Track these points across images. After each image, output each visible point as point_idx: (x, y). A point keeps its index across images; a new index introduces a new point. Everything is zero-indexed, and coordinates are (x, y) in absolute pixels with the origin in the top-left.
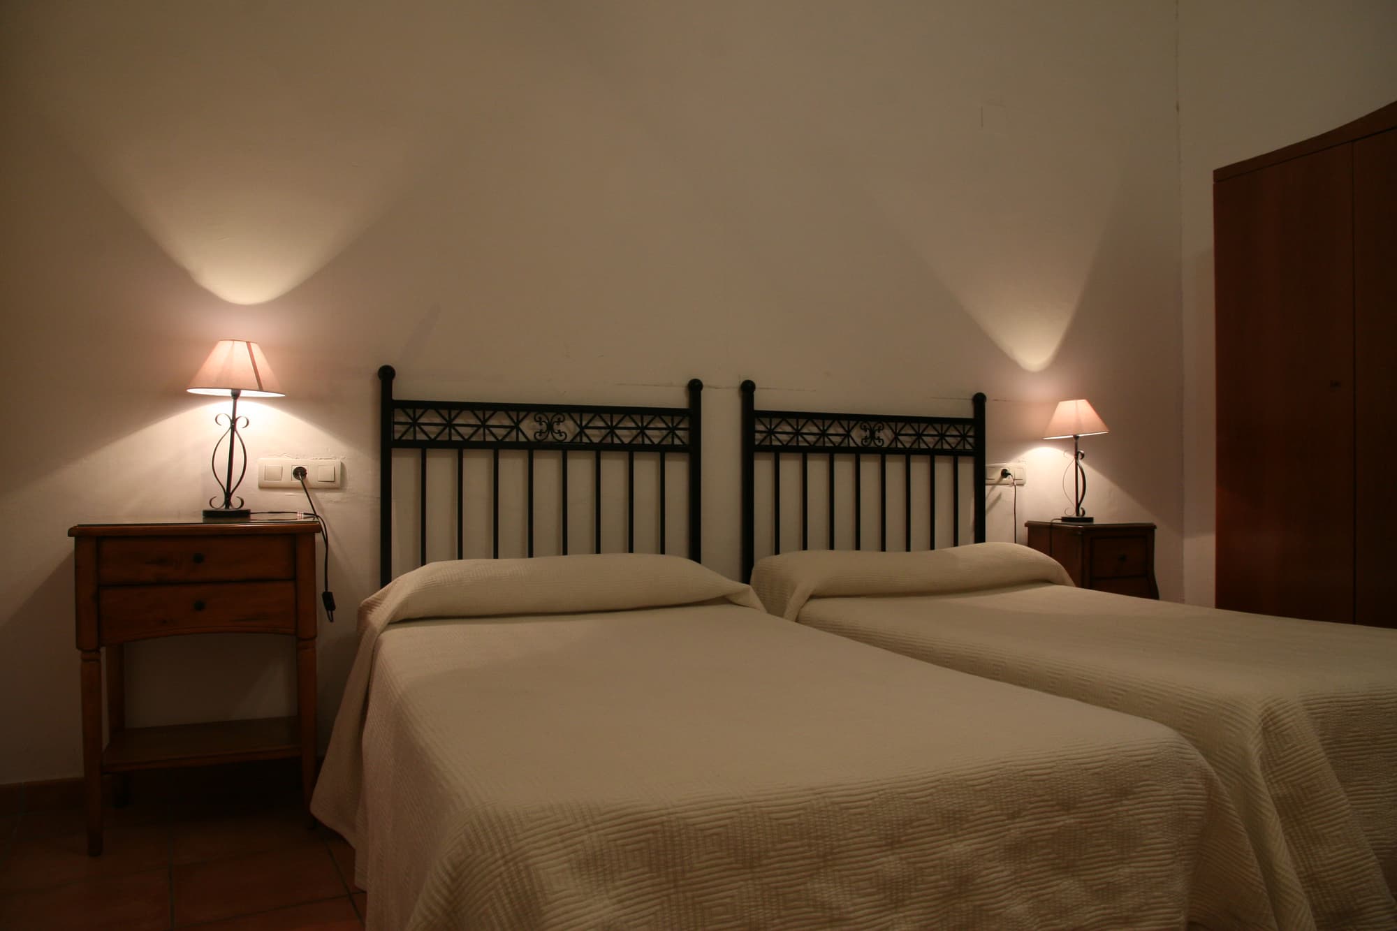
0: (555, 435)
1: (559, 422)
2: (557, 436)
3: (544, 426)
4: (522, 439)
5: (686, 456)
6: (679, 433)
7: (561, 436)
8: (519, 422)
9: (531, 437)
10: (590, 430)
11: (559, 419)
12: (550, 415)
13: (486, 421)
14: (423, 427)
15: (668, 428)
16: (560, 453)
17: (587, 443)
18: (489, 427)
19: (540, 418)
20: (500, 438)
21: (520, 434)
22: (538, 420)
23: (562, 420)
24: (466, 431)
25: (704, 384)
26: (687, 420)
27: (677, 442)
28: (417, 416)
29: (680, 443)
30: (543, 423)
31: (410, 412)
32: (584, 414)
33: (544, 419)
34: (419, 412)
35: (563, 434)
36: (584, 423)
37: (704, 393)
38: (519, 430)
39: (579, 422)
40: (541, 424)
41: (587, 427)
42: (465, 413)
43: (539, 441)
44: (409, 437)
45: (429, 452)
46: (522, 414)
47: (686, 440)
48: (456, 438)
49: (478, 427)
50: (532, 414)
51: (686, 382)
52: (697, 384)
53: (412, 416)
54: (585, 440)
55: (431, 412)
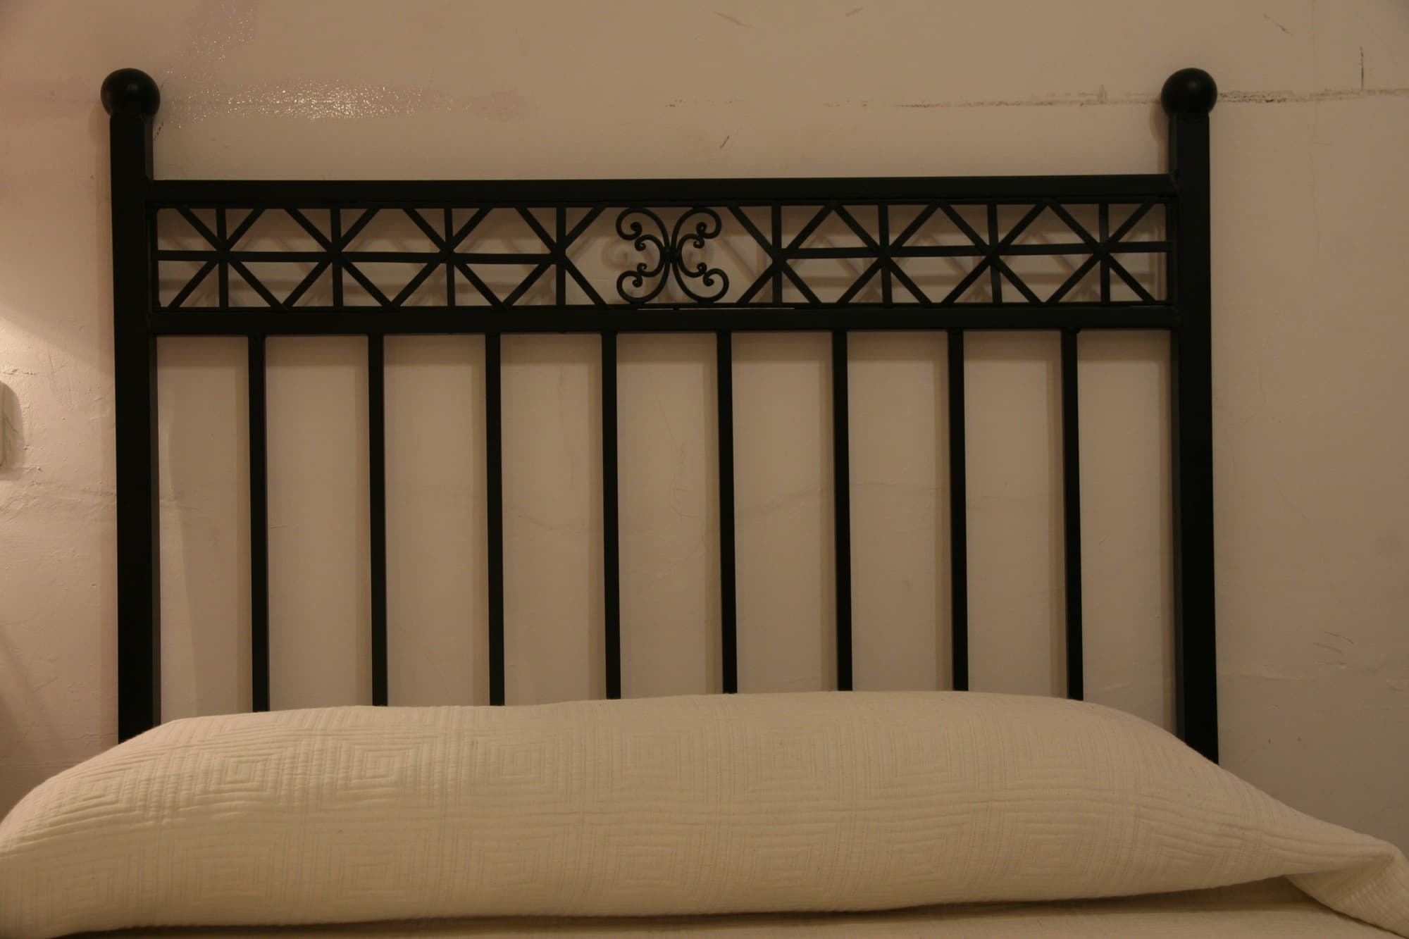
0: (687, 281)
1: (700, 237)
2: (696, 285)
3: (651, 256)
4: (576, 296)
5: (1160, 341)
6: (1132, 262)
7: (708, 282)
8: (565, 239)
9: (610, 296)
10: (808, 262)
11: (700, 227)
12: (669, 216)
13: (455, 240)
14: (248, 265)
15: (1088, 245)
16: (709, 342)
17: (798, 306)
18: (463, 261)
19: (637, 227)
20: (502, 297)
21: (569, 279)
22: (631, 232)
23: (710, 229)
24: (391, 277)
25: (1221, 89)
26: (1158, 212)
27: (1121, 293)
28: (230, 232)
29: (1134, 297)
30: (650, 244)
31: (208, 217)
32: (784, 209)
33: (649, 228)
34: (235, 217)
35: (716, 278)
36: (787, 241)
37: (1221, 119)
38: (566, 266)
39: (769, 239)
40: (639, 247)
41: (796, 251)
42: (387, 216)
43: (635, 303)
44: (204, 298)
45: (275, 345)
46: (575, 215)
47: (1157, 290)
48: (359, 299)
49: (430, 262)
50: (611, 214)
51: (1155, 84)
52: (1193, 85)
53: (214, 229)
54: (792, 295)
55: (274, 217)
